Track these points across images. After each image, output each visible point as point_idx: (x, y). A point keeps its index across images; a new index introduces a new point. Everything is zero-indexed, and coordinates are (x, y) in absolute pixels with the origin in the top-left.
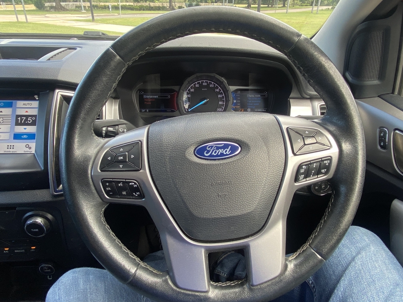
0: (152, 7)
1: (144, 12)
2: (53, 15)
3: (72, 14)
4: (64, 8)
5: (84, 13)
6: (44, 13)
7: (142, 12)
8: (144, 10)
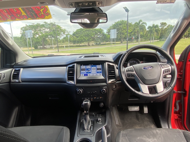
0: (81, 46)
1: (78, 48)
2: (42, 51)
3: (49, 50)
4: (46, 48)
5: (54, 49)
6: (38, 50)
7: (77, 48)
8: (78, 47)
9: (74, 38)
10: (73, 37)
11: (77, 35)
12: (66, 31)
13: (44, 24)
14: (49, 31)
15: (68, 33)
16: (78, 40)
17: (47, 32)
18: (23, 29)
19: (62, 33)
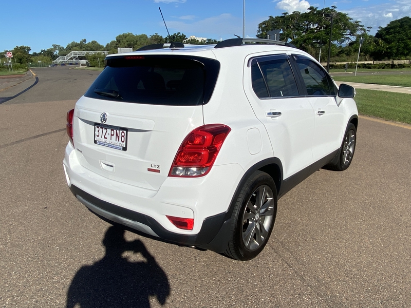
9: (378, 44)
10: (375, 41)
11: (387, 37)
12: (359, 25)
13: (309, 11)
14: (317, 27)
15: (363, 31)
16: (389, 50)
17: (312, 31)
18: (263, 26)
19: (348, 32)
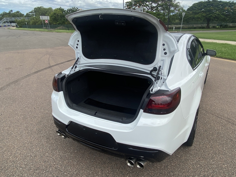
18: (128, 4)
